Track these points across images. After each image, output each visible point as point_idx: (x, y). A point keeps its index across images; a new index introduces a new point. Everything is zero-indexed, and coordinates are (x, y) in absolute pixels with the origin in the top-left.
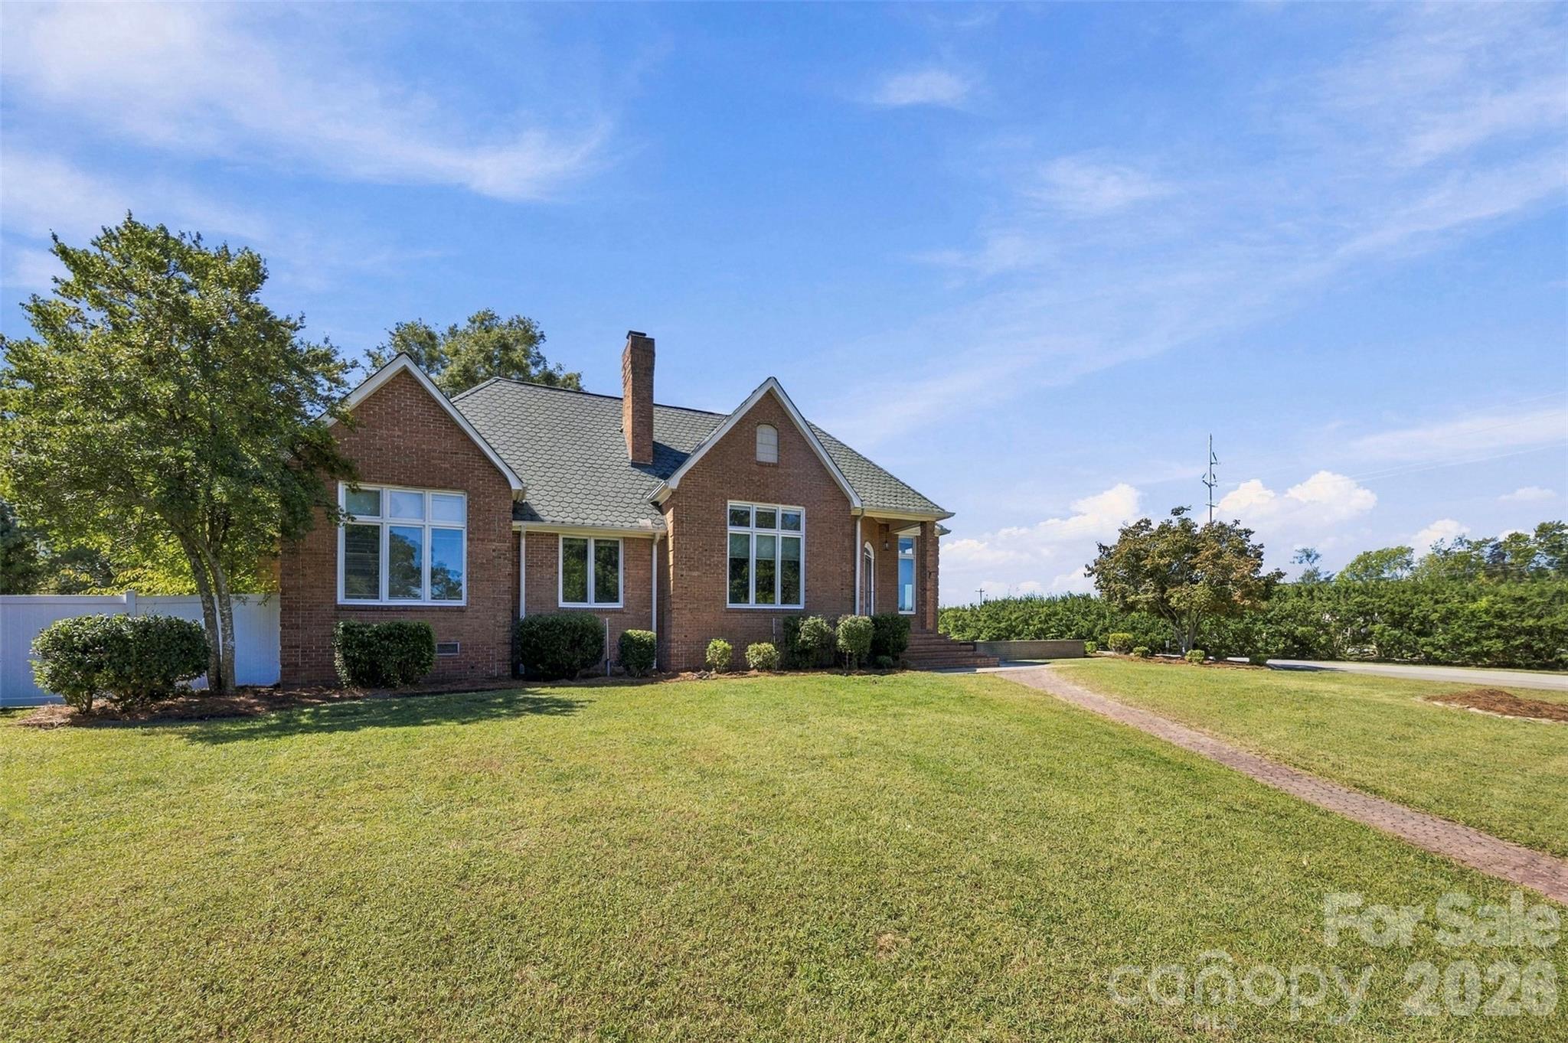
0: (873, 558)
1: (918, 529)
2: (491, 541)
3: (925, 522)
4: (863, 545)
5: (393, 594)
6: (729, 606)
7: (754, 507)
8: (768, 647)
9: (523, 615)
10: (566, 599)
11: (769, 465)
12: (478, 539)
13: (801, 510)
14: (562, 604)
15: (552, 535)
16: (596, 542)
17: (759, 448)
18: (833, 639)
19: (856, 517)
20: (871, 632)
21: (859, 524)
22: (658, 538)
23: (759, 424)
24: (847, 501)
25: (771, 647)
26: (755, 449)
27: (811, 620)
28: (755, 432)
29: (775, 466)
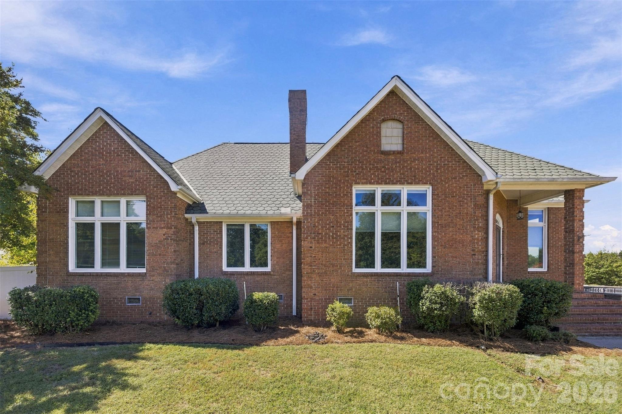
0: (502, 227)
1: (561, 198)
2: (162, 228)
3: (573, 191)
4: (494, 216)
5: (103, 265)
6: (356, 270)
7: (379, 190)
8: (387, 311)
9: (197, 275)
10: (229, 265)
11: (394, 153)
12: (153, 228)
13: (428, 189)
14: (225, 268)
15: (217, 222)
16: (251, 225)
17: (383, 141)
18: (466, 308)
19: (488, 192)
20: (520, 303)
21: (491, 197)
22: (295, 220)
23: (384, 120)
24: (478, 176)
25: (393, 312)
26: (380, 140)
27: (438, 288)
28: (380, 128)
29: (399, 153)
